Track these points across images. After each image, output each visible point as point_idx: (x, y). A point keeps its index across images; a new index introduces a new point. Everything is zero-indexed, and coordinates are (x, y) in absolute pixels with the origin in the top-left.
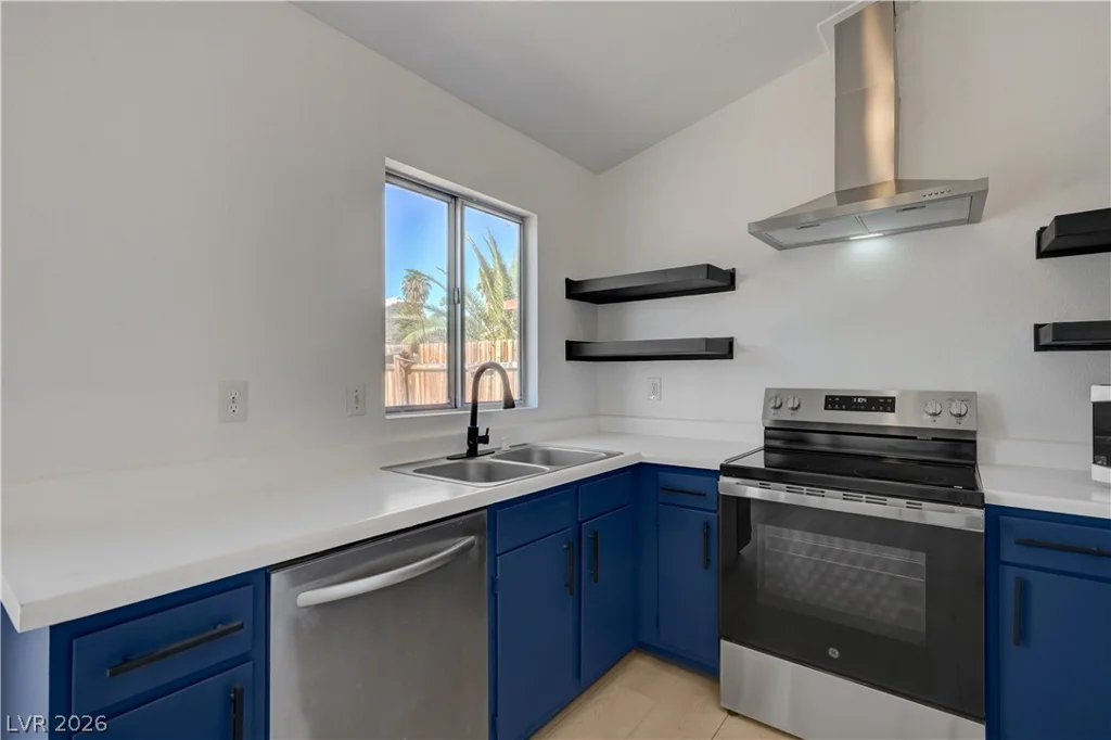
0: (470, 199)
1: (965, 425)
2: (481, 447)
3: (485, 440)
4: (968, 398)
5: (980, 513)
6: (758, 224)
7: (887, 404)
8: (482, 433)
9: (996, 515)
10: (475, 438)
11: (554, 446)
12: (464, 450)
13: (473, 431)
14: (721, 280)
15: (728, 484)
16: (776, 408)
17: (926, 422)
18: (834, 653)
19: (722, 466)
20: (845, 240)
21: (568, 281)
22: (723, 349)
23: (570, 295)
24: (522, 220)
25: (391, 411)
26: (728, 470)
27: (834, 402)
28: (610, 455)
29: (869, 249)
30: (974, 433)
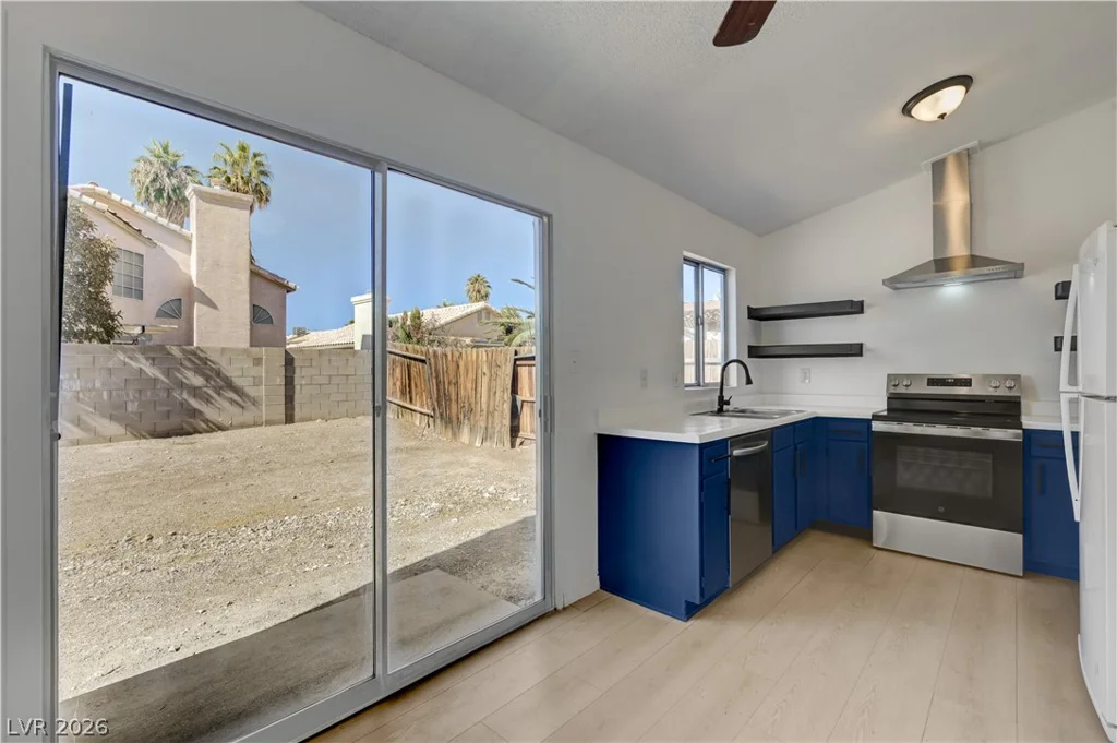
0: (703, 263)
1: (1014, 393)
2: (725, 407)
3: (728, 403)
4: (1016, 378)
5: (1020, 431)
6: (888, 280)
7: (967, 382)
8: (726, 398)
9: (1028, 433)
10: (722, 402)
11: (756, 408)
12: (716, 408)
13: (721, 398)
14: (856, 308)
15: (877, 426)
16: (895, 386)
17: (991, 392)
18: (941, 509)
19: (873, 416)
20: (942, 285)
21: (749, 307)
22: (855, 350)
23: (750, 317)
24: (723, 271)
25: (687, 386)
26: (876, 417)
27: (933, 382)
28: (798, 412)
29: (954, 291)
30: (1019, 397)
